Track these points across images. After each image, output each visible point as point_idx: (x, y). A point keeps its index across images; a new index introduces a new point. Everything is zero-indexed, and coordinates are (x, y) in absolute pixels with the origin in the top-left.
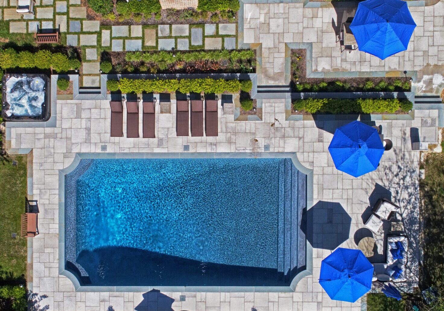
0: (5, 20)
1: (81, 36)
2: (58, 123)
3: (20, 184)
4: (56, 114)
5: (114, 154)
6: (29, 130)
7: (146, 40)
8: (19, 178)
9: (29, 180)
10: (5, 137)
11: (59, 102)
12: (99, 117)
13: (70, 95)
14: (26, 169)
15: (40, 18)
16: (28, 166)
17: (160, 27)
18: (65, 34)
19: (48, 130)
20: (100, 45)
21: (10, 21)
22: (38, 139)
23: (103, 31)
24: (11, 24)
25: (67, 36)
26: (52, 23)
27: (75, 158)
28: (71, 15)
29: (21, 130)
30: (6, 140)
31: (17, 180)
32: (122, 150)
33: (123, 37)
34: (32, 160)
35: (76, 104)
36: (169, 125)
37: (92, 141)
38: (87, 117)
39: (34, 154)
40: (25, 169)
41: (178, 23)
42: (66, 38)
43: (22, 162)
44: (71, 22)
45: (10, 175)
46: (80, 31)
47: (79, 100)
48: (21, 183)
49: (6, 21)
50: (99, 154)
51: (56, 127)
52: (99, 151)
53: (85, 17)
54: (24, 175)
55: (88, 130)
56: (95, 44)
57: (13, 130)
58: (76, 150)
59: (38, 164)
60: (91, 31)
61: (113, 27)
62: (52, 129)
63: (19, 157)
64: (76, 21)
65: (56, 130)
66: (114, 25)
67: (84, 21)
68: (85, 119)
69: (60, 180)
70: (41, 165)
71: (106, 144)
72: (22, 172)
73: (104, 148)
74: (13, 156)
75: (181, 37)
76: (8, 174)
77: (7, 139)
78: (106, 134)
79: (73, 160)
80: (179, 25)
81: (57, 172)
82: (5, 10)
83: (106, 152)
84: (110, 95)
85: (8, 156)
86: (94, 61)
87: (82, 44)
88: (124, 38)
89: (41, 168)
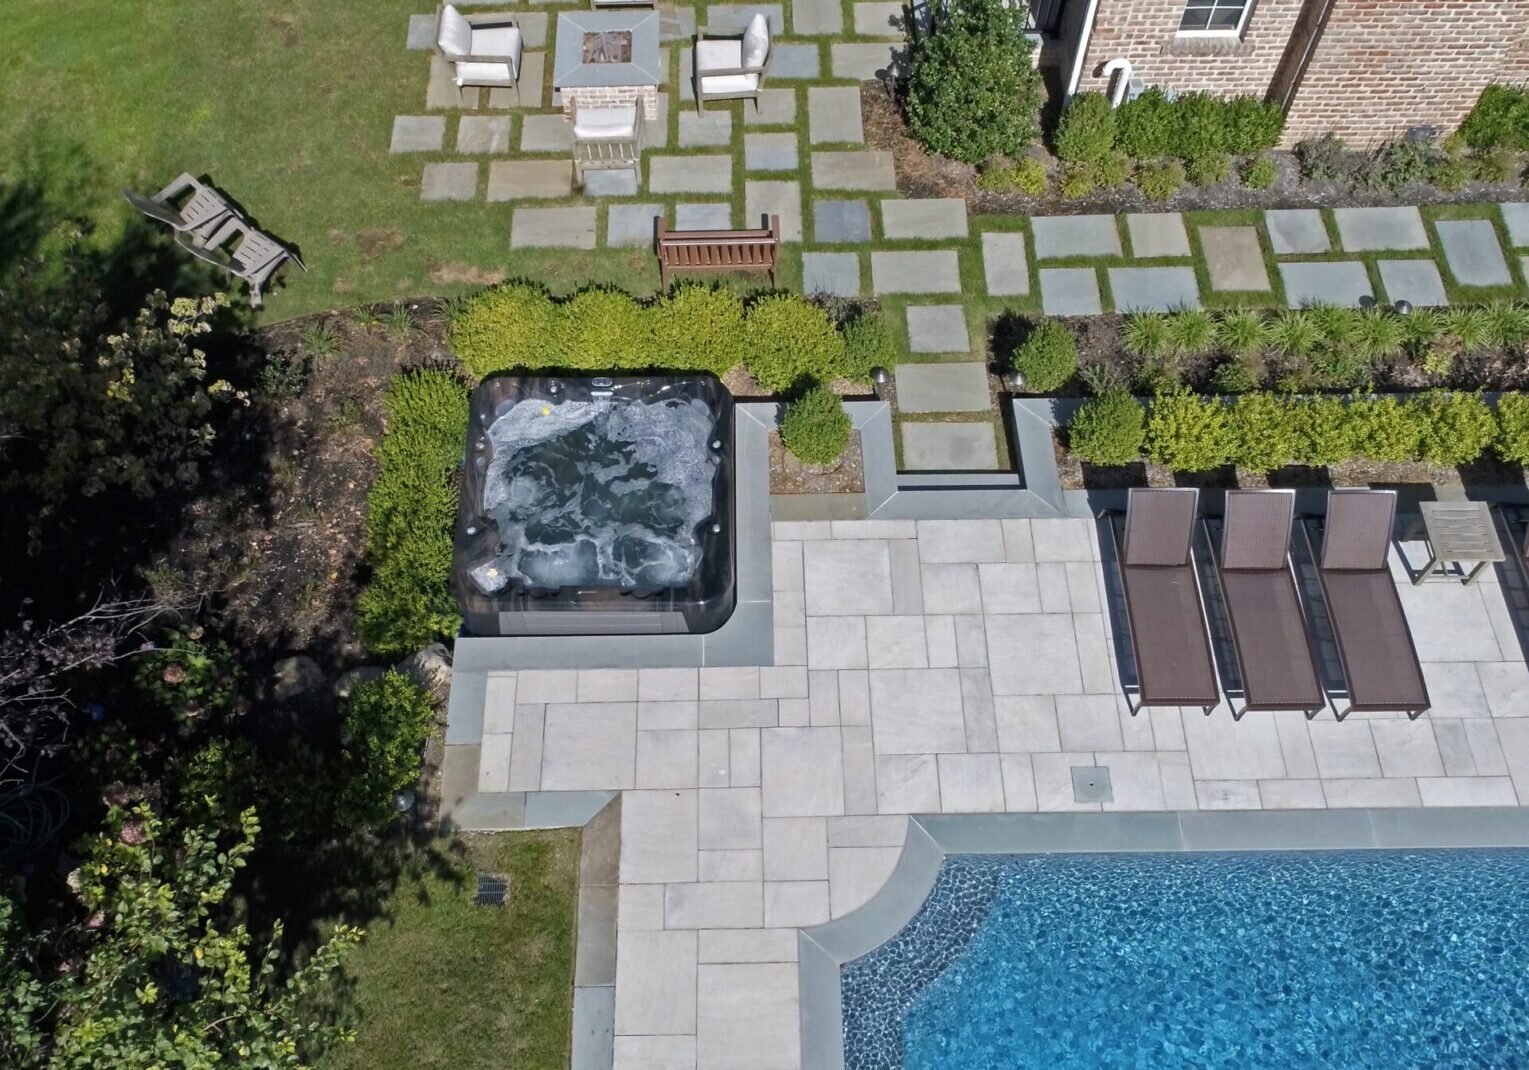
0: (490, 199)
1: (877, 257)
2: (783, 641)
3: (519, 1033)
4: (768, 592)
5: (1164, 821)
6: (601, 682)
7: (1215, 269)
8: (517, 990)
9: (583, 1007)
10: (443, 725)
11: (783, 529)
12: (1036, 608)
13: (848, 497)
14: (570, 924)
15: (670, 190)
16: (585, 905)
17: (1275, 217)
18: (795, 248)
19: (722, 682)
20: (982, 290)
21: (514, 203)
22: (656, 735)
23: (989, 238)
24: (519, 214)
25: (806, 256)
26: (726, 207)
27: (905, 848)
28: (819, 181)
29: (546, 685)
30: (449, 739)
31: (497, 1007)
32: (1211, 797)
33: (1096, 259)
34: (616, 868)
35: (889, 541)
36: (1480, 645)
37: (1007, 743)
38: (959, 607)
39: (627, 826)
40: (562, 931)
41: (1363, 203)
42: (800, 265)
43: (544, 881)
44: (819, 206)
45: (452, 974)
46: (869, 236)
47: (901, 523)
48: (528, 1026)
49: (497, 203)
50: (1064, 818)
51: (771, 664)
52: (1061, 800)
53: (893, 186)
54: (553, 966)
55: (976, 678)
56: (954, 286)
57: (499, 685)
58: (908, 796)
59: (657, 891)
60: (927, 235)
61: (1037, 223)
62: (749, 673)
63: (528, 848)
64: (847, 203)
65: (771, 681)
66: (1037, 214)
67: (884, 203)
68: (950, 619)
69: (808, 1000)
70: (678, 902)
71: (1102, 760)
72: (536, 948)
73: (1092, 783)
74: (481, 845)
75: (1392, 254)
76: (436, 964)
77: (452, 736)
78: (1091, 701)
79: (890, 859)
80: (1368, 210)
81: (790, 947)
82: (494, 166)
83: (1108, 807)
84: (1084, 494)
85: (458, 846)
86: (954, 357)
87: (882, 285)
88: (1102, 265)
89: (672, 922)
